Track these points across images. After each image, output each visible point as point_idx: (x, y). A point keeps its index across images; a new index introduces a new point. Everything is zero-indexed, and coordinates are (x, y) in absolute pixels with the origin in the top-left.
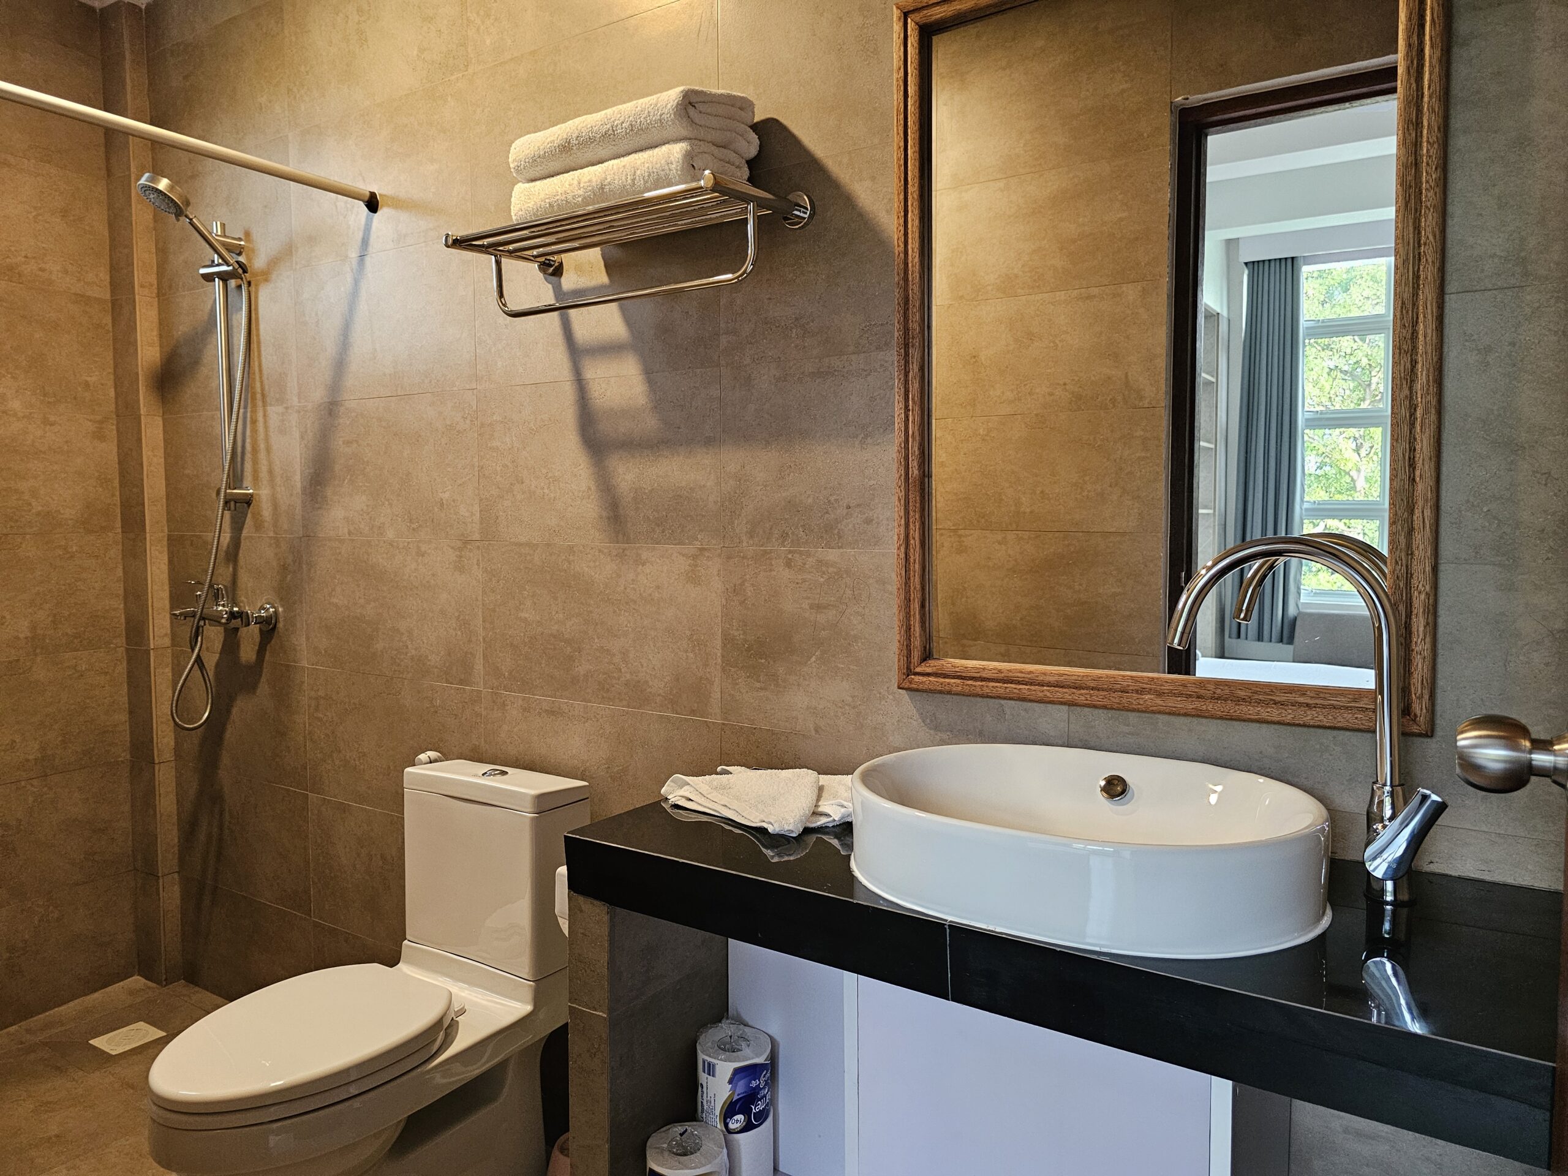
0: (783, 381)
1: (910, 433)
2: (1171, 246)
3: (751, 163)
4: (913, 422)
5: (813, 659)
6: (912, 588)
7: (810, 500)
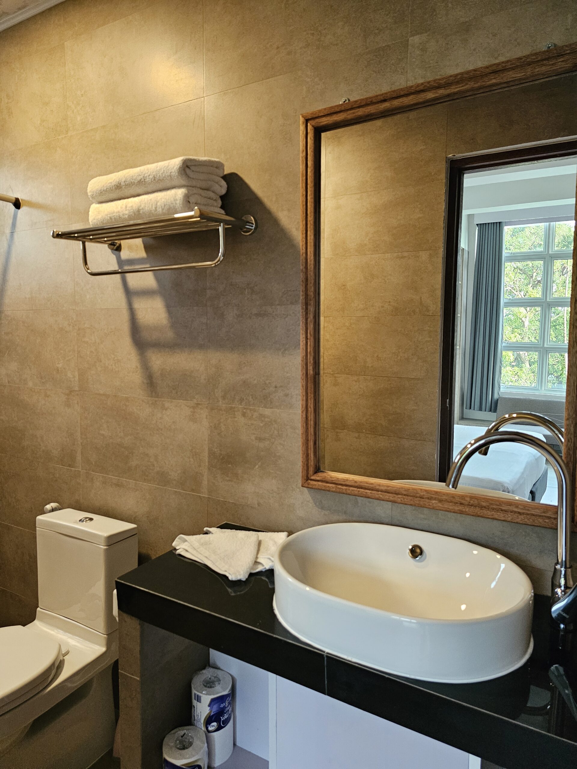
0: (241, 317)
1: (309, 351)
2: (444, 233)
3: (222, 198)
4: (310, 345)
5: (257, 467)
6: (309, 434)
7: (256, 382)
